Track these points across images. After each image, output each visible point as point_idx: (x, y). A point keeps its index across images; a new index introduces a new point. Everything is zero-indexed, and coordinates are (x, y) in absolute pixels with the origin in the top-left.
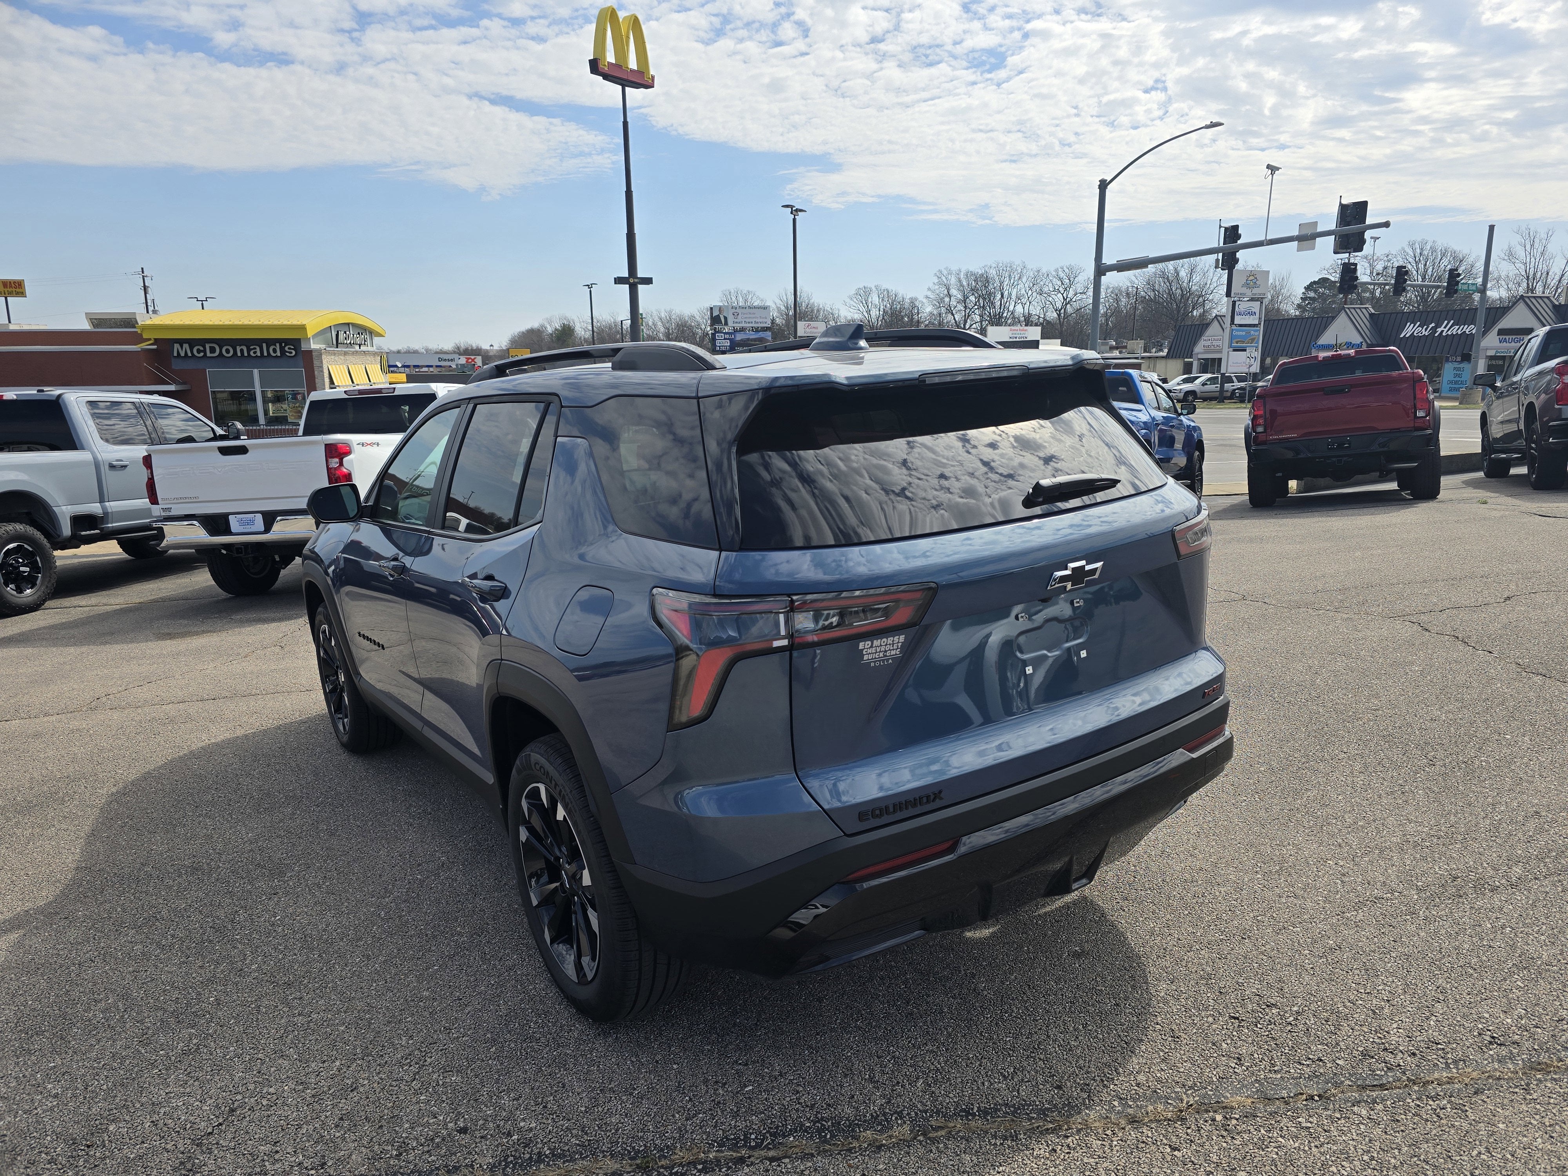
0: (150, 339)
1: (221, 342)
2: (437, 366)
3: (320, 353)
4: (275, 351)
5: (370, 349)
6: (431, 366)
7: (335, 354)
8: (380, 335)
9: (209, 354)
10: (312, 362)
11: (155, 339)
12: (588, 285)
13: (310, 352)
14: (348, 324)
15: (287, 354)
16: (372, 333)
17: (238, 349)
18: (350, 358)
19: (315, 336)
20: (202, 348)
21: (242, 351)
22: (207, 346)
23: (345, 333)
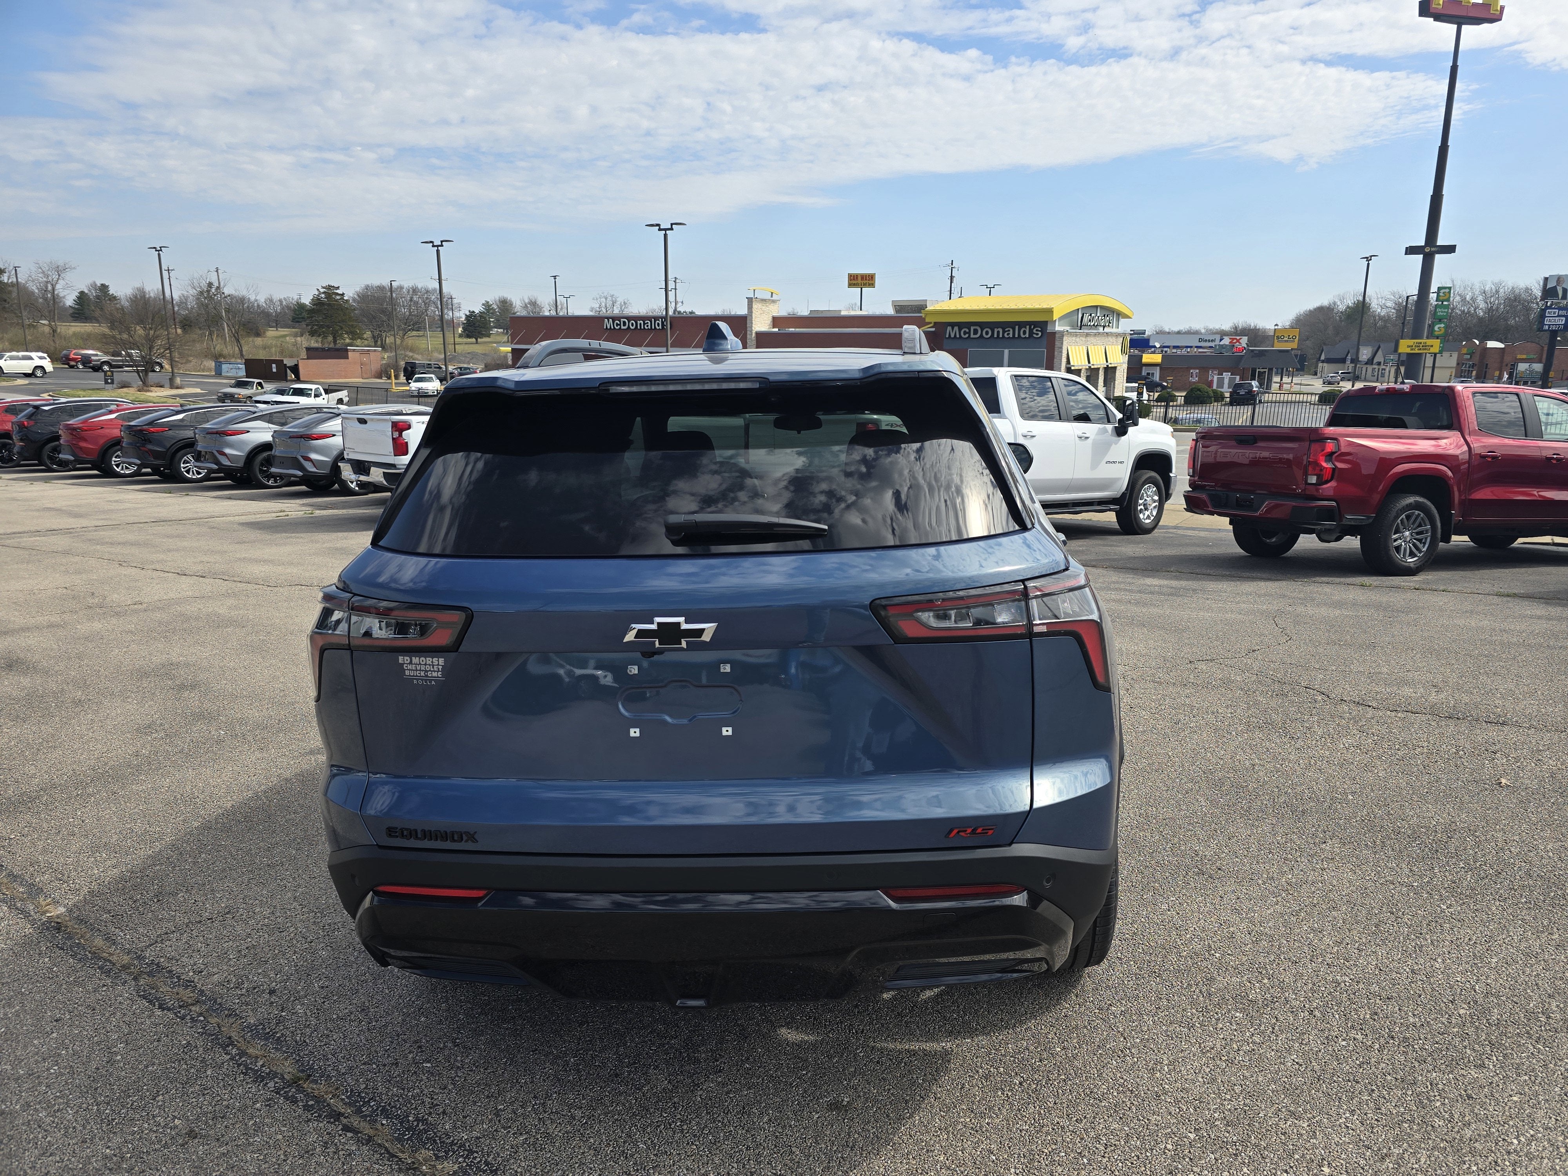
0: (930, 323)
1: (982, 325)
2: (1197, 347)
3: (1062, 334)
4: (1024, 333)
5: (1114, 330)
6: (1191, 347)
7: (1076, 336)
8: (1128, 317)
9: (972, 336)
10: (1054, 343)
11: (935, 323)
12: (1367, 258)
13: (1054, 334)
14: (1097, 307)
15: (1035, 336)
16: (1119, 315)
17: (996, 330)
18: (1091, 339)
19: (1061, 319)
20: (967, 331)
21: (998, 332)
22: (972, 328)
23: (1091, 315)
